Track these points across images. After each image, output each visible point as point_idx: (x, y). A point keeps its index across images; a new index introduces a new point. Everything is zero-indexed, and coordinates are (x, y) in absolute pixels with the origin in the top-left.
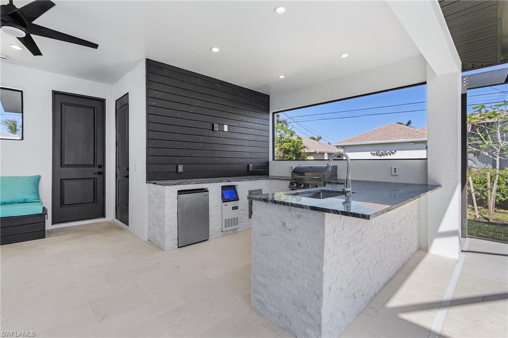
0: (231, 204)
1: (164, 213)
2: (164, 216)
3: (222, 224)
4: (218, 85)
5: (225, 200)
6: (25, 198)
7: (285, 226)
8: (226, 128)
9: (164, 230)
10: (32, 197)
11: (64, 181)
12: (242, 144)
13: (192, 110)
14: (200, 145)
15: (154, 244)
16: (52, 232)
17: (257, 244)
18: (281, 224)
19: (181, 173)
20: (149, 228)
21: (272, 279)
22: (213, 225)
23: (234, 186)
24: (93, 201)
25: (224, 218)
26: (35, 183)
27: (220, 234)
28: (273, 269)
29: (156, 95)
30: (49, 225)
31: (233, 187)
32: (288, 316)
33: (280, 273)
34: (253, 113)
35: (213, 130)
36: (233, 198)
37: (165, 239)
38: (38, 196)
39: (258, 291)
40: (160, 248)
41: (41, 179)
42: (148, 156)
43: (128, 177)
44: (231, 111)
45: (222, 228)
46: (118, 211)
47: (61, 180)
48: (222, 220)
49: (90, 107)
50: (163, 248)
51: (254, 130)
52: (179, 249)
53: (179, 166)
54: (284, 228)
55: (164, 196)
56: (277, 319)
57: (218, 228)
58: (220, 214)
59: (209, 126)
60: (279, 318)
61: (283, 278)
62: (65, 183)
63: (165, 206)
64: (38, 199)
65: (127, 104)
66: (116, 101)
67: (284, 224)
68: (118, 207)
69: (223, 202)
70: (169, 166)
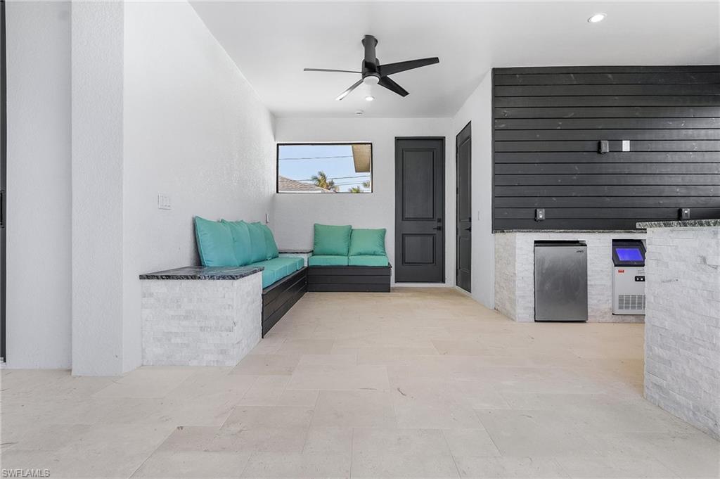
0: (632, 272)
1: (515, 270)
2: (515, 274)
3: (613, 301)
4: (610, 76)
5: (618, 263)
6: (374, 250)
7: (705, 262)
8: (626, 146)
9: (514, 294)
10: (379, 250)
11: (405, 236)
12: (664, 171)
13: (559, 125)
14: (575, 178)
15: (502, 312)
16: (396, 289)
17: (655, 296)
18: (699, 260)
19: (541, 220)
20: (496, 293)
21: (681, 350)
22: (596, 301)
23: (640, 241)
24: (432, 261)
25: (618, 292)
26: (382, 237)
27: (609, 317)
28: (683, 335)
29: (505, 113)
30: (393, 284)
31: (639, 244)
32: (711, 410)
33: (695, 341)
34: (692, 110)
35: (599, 151)
36: (637, 262)
37: (515, 305)
38: (384, 250)
39: (656, 370)
40: (509, 317)
41: (387, 233)
42: (494, 197)
43: (470, 230)
44: (637, 114)
45: (612, 309)
46: (459, 275)
47: (403, 234)
48: (613, 295)
49: (429, 150)
50: (514, 318)
51: (694, 143)
52: (537, 323)
53: (538, 210)
54: (703, 266)
55: (515, 247)
56: (691, 414)
57: (606, 307)
58: (610, 284)
59: (592, 146)
60: (694, 414)
61: (701, 348)
62: (406, 238)
63: (515, 261)
64: (384, 253)
65: (469, 138)
66: (457, 136)
67: (704, 260)
68: (459, 271)
69: (616, 266)
70: (522, 210)
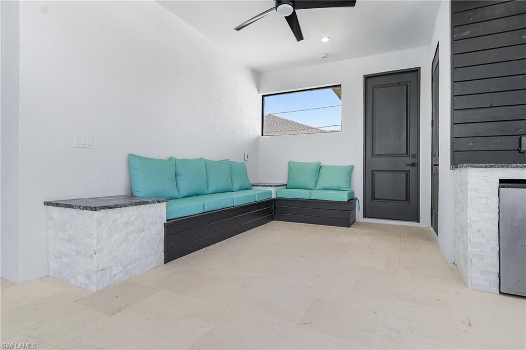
1: (467, 218)
2: (467, 223)
6: (339, 186)
10: (344, 186)
11: (375, 172)
15: (459, 270)
20: (455, 243)
24: (405, 199)
26: (349, 174)
30: (361, 219)
37: (468, 266)
46: (433, 215)
47: (373, 171)
49: (402, 84)
52: (502, 296)
53: (524, 138)
55: (467, 187)
62: (376, 175)
66: (432, 64)
68: (433, 211)
